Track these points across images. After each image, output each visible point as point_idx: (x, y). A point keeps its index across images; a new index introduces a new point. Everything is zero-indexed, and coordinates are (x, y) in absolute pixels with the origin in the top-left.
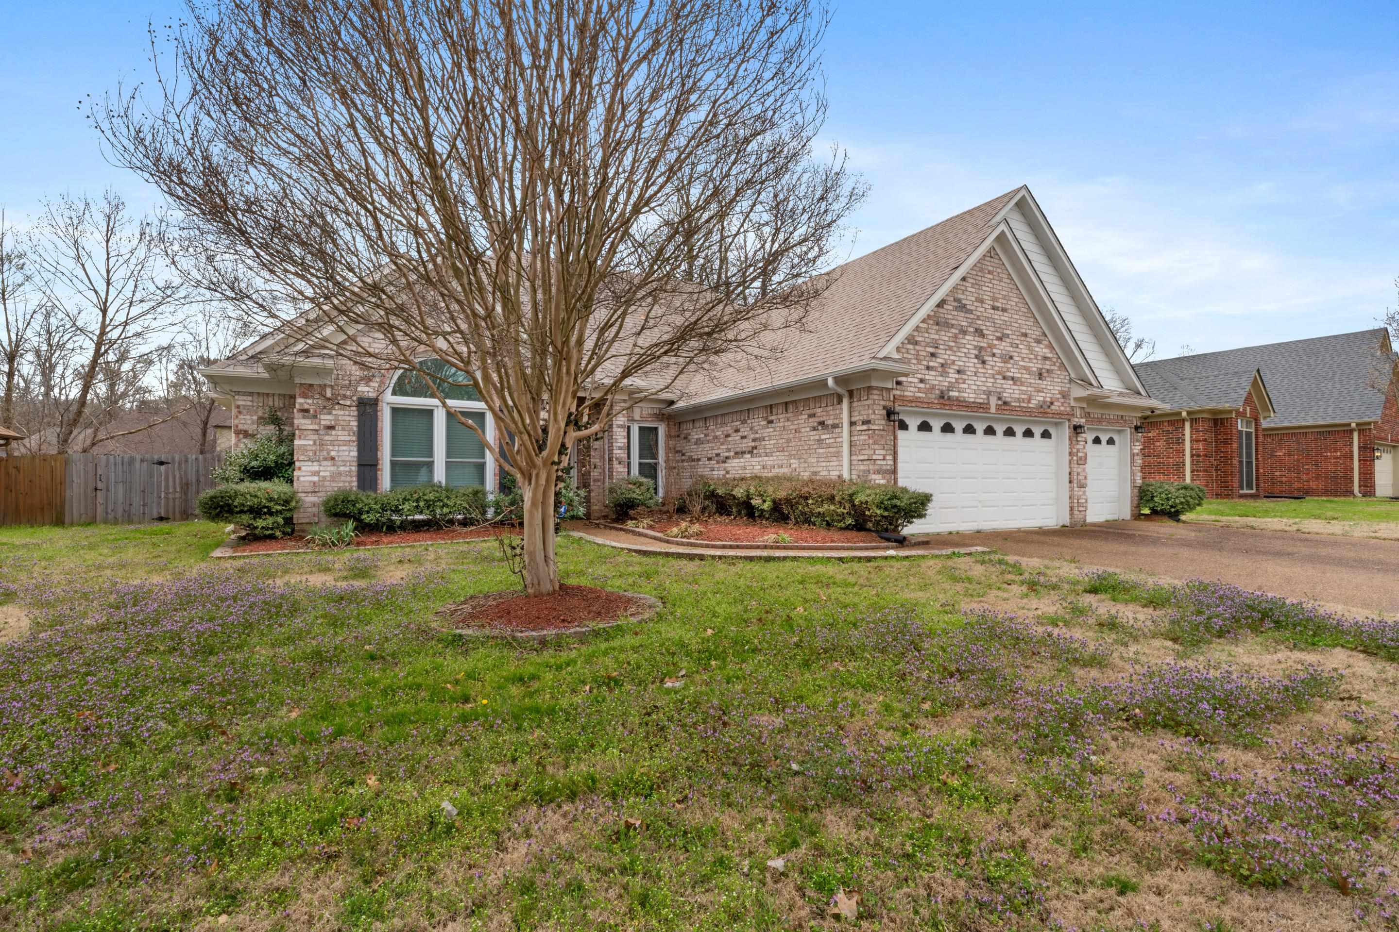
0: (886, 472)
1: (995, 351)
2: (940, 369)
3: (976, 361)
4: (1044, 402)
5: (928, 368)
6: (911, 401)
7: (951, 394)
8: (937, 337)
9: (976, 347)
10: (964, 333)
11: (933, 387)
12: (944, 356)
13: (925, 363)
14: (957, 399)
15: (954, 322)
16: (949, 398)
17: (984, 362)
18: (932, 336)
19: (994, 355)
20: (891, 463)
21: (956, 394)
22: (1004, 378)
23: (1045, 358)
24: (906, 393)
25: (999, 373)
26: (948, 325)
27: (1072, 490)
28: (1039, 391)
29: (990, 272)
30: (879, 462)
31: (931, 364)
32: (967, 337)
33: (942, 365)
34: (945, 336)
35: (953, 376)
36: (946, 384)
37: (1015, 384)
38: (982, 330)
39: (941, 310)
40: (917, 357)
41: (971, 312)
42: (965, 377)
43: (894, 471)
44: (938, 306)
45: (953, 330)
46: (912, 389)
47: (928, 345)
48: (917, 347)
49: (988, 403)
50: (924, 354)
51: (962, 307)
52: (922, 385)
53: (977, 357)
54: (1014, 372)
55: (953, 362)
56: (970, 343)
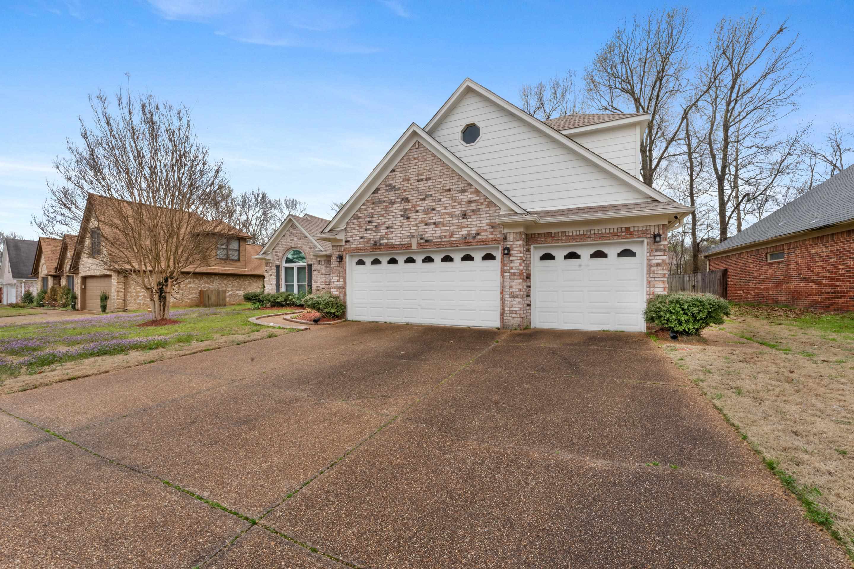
0: (340, 288)
1: (418, 208)
2: (374, 229)
3: (402, 218)
4: (469, 235)
5: (366, 230)
6: (354, 250)
7: (382, 242)
8: (372, 211)
9: (401, 210)
10: (392, 203)
11: (369, 240)
12: (377, 220)
13: (364, 227)
14: (387, 244)
15: (385, 199)
16: (380, 245)
17: (408, 218)
18: (369, 212)
19: (417, 211)
20: (343, 283)
21: (386, 241)
22: (426, 224)
23: (470, 202)
24: (352, 246)
25: (422, 222)
26: (381, 202)
27: (503, 300)
28: (462, 228)
29: (415, 159)
30: (336, 283)
31: (368, 227)
32: (395, 206)
33: (376, 226)
34: (378, 209)
35: (383, 231)
36: (378, 237)
37: (437, 227)
38: (407, 198)
39: (376, 195)
40: (360, 226)
41: (399, 189)
42: (392, 230)
43: (344, 287)
44: (374, 193)
45: (384, 204)
46: (355, 243)
47: (366, 217)
48: (359, 220)
49: (411, 244)
50: (364, 222)
51: (392, 188)
52: (362, 240)
53: (402, 216)
54: (436, 218)
55: (384, 223)
56: (397, 209)
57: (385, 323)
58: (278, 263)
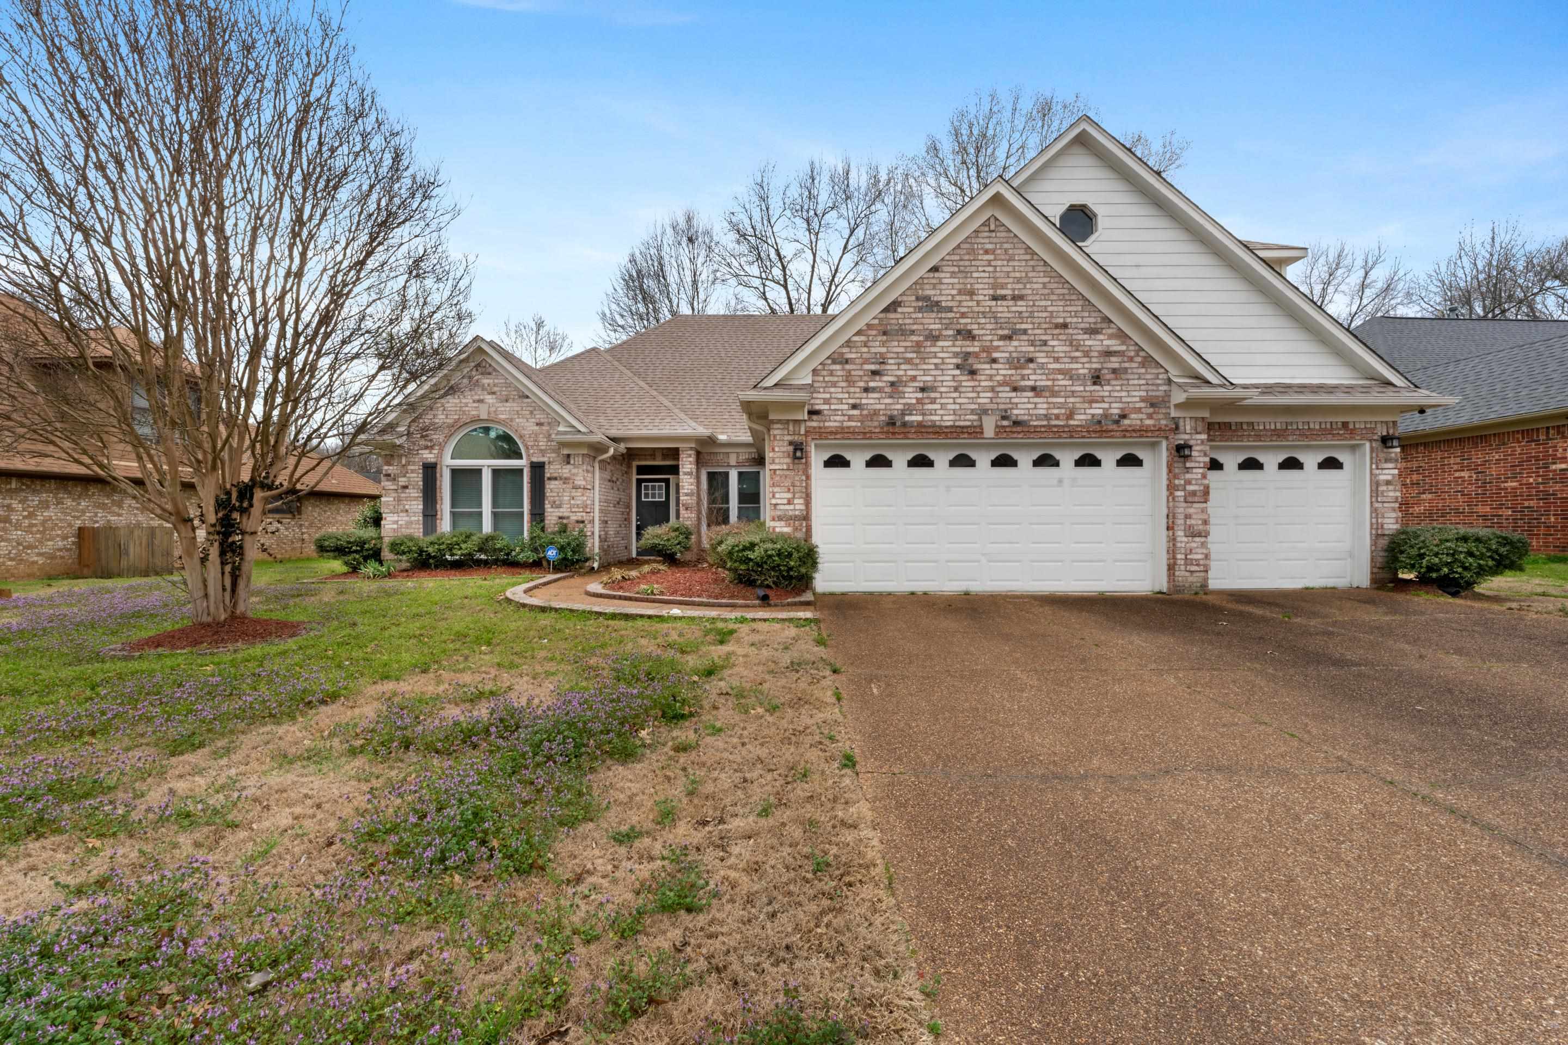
0: (795, 518)
1: (995, 355)
2: (888, 390)
3: (958, 372)
4: (1105, 416)
5: (866, 390)
6: (836, 433)
7: (907, 418)
8: (884, 350)
9: (956, 355)
10: (934, 338)
11: (876, 413)
12: (893, 371)
13: (862, 384)
14: (920, 425)
15: (915, 327)
16: (905, 424)
17: (973, 373)
18: (873, 350)
19: (994, 361)
20: (803, 507)
21: (920, 418)
22: (1015, 389)
23: (1108, 353)
24: (827, 424)
25: (1004, 383)
26: (903, 332)
27: (1173, 540)
28: (1091, 402)
29: (987, 252)
30: (782, 507)
31: (872, 384)
32: (940, 343)
33: (892, 384)
34: (897, 347)
35: (911, 395)
36: (900, 407)
37: (1037, 396)
38: (970, 332)
39: (892, 315)
40: (849, 379)
41: (950, 309)
42: (933, 395)
43: (806, 517)
44: (886, 310)
45: (914, 338)
46: (838, 418)
47: (866, 361)
48: (847, 367)
49: (981, 426)
50: (861, 373)
51: (932, 305)
52: (856, 412)
53: (958, 367)
54: (1035, 378)
55: (914, 379)
56: (946, 350)
57: (913, 593)
58: (429, 456)
